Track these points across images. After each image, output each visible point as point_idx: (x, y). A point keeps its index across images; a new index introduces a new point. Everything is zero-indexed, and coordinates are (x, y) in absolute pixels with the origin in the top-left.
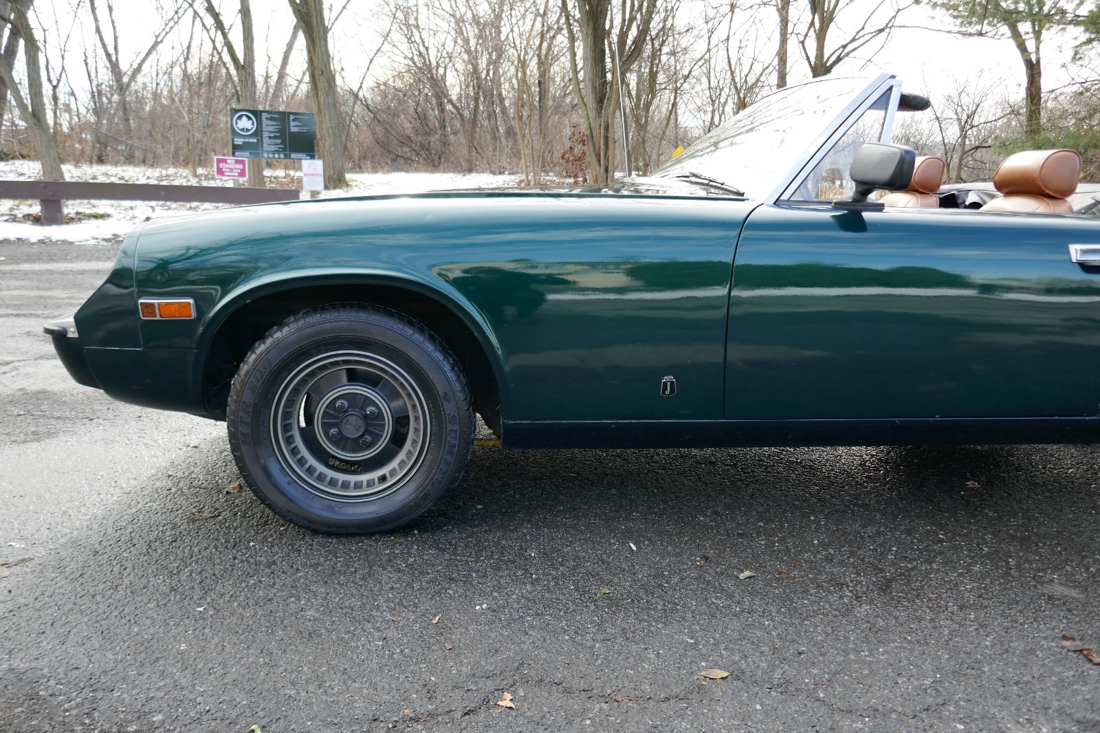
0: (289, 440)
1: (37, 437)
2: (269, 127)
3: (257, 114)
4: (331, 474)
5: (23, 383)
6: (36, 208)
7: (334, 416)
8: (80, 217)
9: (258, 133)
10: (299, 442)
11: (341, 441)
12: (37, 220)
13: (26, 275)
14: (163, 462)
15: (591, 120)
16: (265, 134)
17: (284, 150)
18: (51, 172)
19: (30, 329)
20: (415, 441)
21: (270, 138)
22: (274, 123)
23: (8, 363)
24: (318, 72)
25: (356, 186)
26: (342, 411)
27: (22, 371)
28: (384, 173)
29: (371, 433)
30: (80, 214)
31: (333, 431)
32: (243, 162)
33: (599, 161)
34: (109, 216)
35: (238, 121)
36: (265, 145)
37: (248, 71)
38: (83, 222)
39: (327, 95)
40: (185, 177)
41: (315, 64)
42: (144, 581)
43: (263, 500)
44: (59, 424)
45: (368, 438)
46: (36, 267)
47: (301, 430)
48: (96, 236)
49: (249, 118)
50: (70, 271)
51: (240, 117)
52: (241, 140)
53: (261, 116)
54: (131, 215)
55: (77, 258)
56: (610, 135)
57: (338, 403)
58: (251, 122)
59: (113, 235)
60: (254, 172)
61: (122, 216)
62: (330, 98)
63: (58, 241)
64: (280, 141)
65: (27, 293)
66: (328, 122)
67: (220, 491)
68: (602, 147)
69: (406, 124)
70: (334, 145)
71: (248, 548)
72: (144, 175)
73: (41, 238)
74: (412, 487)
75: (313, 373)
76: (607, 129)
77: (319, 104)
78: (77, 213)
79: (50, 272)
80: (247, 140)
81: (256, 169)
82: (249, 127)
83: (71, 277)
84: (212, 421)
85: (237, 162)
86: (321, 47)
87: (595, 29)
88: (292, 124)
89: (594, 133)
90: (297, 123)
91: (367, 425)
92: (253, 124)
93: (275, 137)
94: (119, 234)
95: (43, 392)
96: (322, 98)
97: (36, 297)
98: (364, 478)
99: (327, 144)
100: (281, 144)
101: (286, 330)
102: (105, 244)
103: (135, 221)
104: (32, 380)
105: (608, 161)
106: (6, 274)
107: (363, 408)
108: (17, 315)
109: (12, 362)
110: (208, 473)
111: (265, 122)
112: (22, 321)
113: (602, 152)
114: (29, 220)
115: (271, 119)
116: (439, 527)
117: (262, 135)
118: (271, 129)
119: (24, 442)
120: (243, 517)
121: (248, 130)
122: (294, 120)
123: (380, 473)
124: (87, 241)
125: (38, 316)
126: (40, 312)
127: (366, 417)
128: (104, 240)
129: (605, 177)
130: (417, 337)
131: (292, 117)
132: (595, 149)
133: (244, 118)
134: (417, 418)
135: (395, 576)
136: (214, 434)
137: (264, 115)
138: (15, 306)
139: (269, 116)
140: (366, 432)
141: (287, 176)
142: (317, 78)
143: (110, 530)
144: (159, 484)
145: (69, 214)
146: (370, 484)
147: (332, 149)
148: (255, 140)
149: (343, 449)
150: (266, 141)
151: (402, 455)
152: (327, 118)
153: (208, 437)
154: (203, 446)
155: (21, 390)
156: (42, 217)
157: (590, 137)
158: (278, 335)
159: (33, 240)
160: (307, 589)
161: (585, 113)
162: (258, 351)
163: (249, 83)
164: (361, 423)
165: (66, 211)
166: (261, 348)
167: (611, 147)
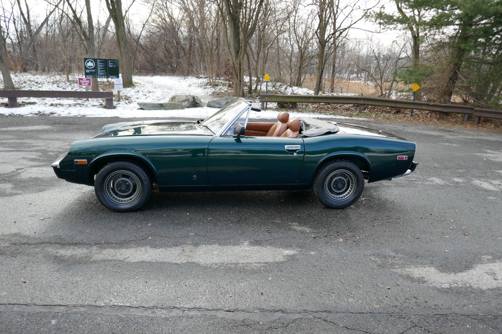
0: (109, 191)
1: (40, 191)
2: (100, 65)
3: (95, 60)
4: (119, 198)
5: (30, 175)
6: (6, 100)
7: (119, 185)
8: (24, 104)
9: (96, 68)
10: (111, 191)
11: (121, 191)
12: (6, 105)
13: (11, 132)
14: (76, 197)
15: (234, 60)
16: (99, 68)
17: (107, 74)
18: (8, 82)
19: (24, 156)
20: (138, 191)
21: (101, 70)
22: (102, 64)
23: (22, 169)
24: (120, 39)
25: (137, 86)
26: (121, 184)
27: (28, 171)
28: (151, 76)
29: (128, 189)
30: (24, 102)
31: (119, 188)
32: (89, 80)
33: (237, 77)
34: (35, 103)
35: (88, 63)
36: (98, 73)
37: (91, 41)
38: (25, 106)
39: (125, 48)
40: (64, 82)
41: (119, 35)
42: (77, 221)
43: (103, 204)
44: (45, 187)
45: (127, 190)
46: (14, 129)
47: (112, 188)
48: (32, 112)
49: (92, 62)
50: (27, 130)
51: (88, 62)
52: (89, 71)
53: (97, 61)
54: (45, 103)
55: (27, 124)
56: (242, 67)
57: (120, 182)
58: (93, 63)
59: (38, 112)
60: (94, 82)
61: (41, 103)
62: (126, 49)
63: (17, 115)
64: (105, 71)
65: (16, 141)
66: (125, 59)
67: (92, 203)
68: (238, 72)
69: (161, 53)
70: (128, 69)
71: (100, 215)
72: (46, 81)
73: (10, 113)
74: (137, 201)
75: (114, 175)
76: (240, 65)
77: (121, 52)
78: (23, 102)
79: (20, 131)
80: (91, 71)
81: (95, 81)
82: (92, 65)
83: (28, 133)
84: (88, 186)
85: (87, 80)
86: (121, 28)
87: (235, 24)
88: (110, 64)
89: (235, 66)
90: (112, 64)
91: (127, 187)
92: (93, 64)
93: (103, 69)
94: (41, 111)
95: (37, 178)
96: (122, 49)
97: (19, 143)
98: (126, 199)
99: (125, 69)
100: (105, 72)
101: (107, 166)
102: (36, 116)
103: (47, 105)
104: (32, 174)
105: (241, 77)
106: (4, 132)
107: (126, 183)
108: (17, 151)
109: (23, 168)
110: (88, 199)
111: (98, 63)
112: (19, 153)
113: (238, 74)
114: (3, 105)
115: (101, 62)
116: (144, 210)
117: (97, 68)
118: (101, 66)
119: (38, 192)
120: (98, 209)
121: (91, 67)
122: (110, 62)
123: (130, 198)
124: (28, 115)
125: (24, 151)
126: (24, 149)
127: (126, 185)
128: (35, 114)
129: (240, 84)
130: (137, 167)
131: (109, 61)
132: (235, 72)
133: (90, 62)
134: (138, 185)
135: (132, 220)
136: (89, 189)
137: (98, 61)
138: (14, 147)
139: (100, 61)
140: (127, 188)
141: (108, 81)
142: (120, 41)
143: (67, 212)
144: (76, 202)
145: (19, 102)
146: (128, 200)
147: (127, 71)
148: (94, 71)
149: (121, 193)
150: (99, 71)
151: (135, 194)
152: (125, 58)
153: (87, 190)
154: (86, 193)
155: (30, 177)
156: (9, 104)
157: (233, 68)
158: (106, 167)
159: (7, 114)
160: (113, 222)
161: (231, 58)
162: (101, 171)
163: (92, 46)
164: (125, 187)
165: (18, 101)
166: (102, 170)
167: (242, 72)
